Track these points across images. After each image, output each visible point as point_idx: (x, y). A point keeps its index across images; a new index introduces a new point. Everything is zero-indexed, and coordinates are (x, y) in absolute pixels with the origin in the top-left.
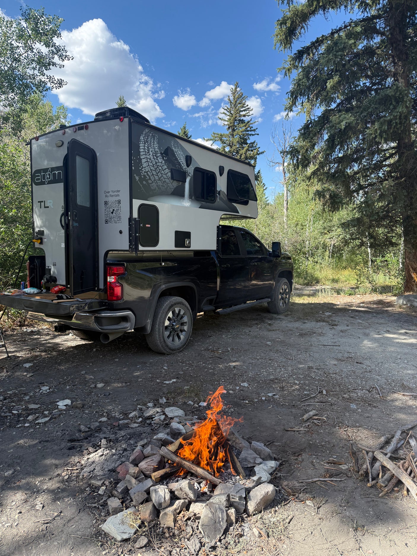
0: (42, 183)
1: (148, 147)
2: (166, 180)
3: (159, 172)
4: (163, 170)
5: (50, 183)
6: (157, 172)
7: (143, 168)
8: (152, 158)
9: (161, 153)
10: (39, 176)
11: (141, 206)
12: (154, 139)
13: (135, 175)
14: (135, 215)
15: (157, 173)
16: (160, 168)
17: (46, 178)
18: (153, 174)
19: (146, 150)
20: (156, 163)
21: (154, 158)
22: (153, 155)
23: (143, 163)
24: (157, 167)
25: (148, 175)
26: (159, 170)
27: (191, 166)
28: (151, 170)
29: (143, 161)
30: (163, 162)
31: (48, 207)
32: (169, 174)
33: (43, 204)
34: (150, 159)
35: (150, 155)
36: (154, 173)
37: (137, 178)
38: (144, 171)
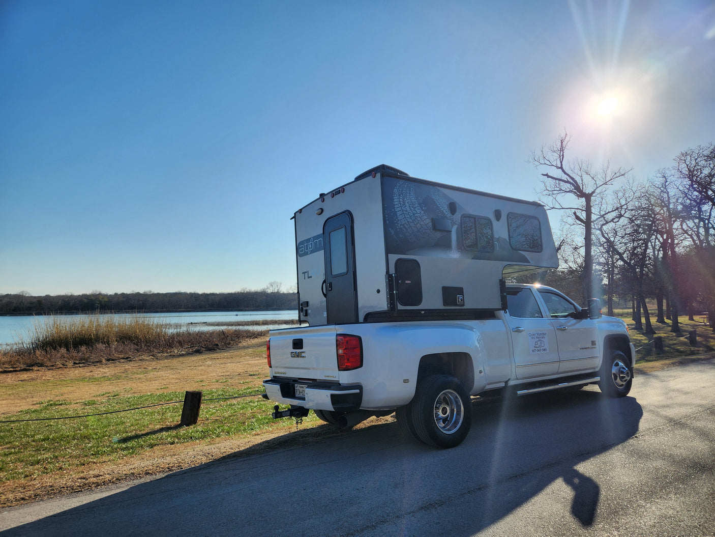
0: (306, 254)
1: (403, 199)
2: (427, 231)
3: (417, 224)
4: (423, 221)
5: (312, 252)
6: (415, 223)
7: (398, 221)
8: (408, 209)
9: (419, 204)
10: (302, 247)
11: (398, 262)
12: (410, 191)
13: (390, 229)
14: (392, 271)
15: (416, 225)
16: (419, 219)
17: (309, 248)
18: (410, 226)
19: (401, 203)
20: (414, 214)
21: (411, 209)
22: (409, 207)
23: (398, 216)
24: (415, 218)
25: (404, 227)
26: (418, 221)
27: (457, 213)
28: (408, 222)
29: (399, 213)
30: (423, 212)
31: (311, 277)
32: (430, 224)
33: (306, 274)
34: (406, 211)
35: (405, 206)
36: (412, 224)
37: (393, 232)
38: (400, 223)
